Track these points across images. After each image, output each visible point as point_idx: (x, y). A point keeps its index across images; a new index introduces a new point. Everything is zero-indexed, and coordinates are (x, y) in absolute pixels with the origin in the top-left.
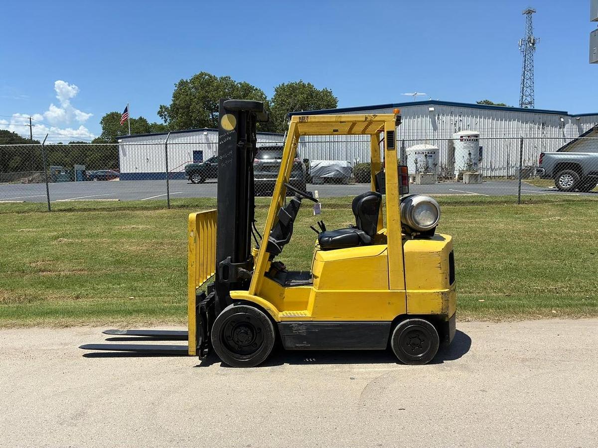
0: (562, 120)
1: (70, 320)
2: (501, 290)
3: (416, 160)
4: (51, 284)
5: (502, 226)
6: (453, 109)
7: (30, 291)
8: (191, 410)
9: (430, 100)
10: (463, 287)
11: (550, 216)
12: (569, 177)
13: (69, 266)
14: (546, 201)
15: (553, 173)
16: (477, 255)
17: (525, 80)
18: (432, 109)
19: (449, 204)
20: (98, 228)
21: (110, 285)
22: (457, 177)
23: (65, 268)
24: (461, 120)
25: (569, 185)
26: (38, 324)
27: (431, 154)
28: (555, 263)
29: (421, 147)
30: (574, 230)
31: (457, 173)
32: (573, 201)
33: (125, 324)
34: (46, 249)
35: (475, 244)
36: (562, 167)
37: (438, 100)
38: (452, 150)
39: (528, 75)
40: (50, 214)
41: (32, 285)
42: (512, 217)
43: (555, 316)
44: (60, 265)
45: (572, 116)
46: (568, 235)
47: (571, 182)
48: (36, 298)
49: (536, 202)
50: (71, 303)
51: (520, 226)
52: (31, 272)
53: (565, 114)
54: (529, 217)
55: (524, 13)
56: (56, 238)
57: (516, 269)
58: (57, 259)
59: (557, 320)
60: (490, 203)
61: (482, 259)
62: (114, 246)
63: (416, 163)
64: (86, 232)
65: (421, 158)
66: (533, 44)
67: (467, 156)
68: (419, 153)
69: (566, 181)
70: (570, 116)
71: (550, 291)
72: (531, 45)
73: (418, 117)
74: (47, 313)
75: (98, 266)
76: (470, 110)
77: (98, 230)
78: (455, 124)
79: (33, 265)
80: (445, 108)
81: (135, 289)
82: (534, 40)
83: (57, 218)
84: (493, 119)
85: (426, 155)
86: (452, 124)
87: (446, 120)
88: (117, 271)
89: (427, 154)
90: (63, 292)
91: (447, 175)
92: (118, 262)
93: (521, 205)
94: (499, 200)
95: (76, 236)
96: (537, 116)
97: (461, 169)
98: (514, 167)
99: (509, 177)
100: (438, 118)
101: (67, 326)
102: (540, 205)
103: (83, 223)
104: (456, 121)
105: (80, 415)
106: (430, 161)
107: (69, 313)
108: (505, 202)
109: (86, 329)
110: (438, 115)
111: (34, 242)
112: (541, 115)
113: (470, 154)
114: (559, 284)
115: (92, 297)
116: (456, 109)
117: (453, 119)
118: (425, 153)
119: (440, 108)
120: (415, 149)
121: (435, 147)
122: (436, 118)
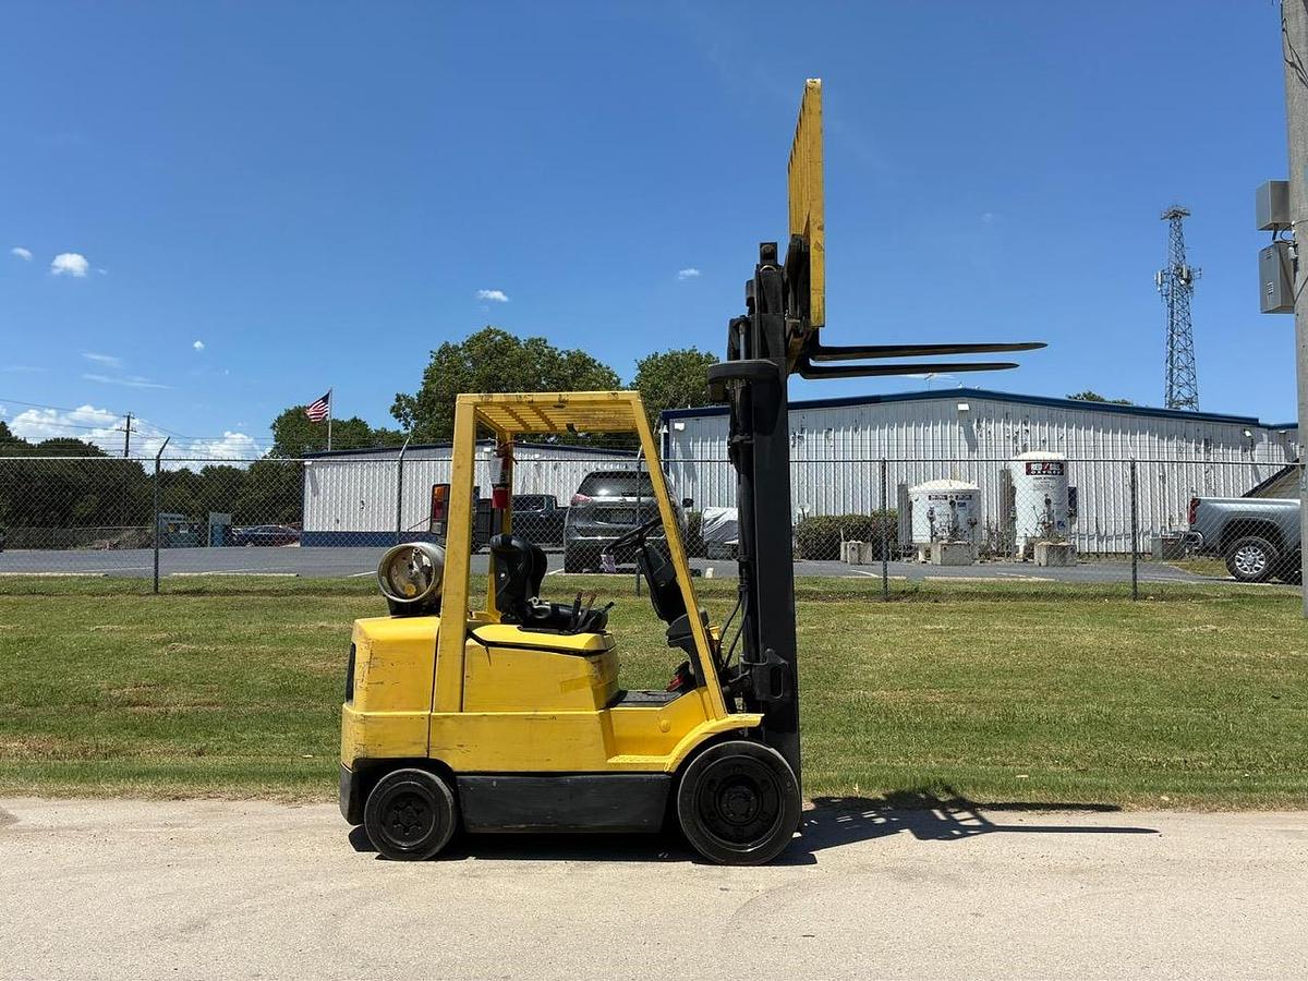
0: (1248, 434)
1: (185, 788)
2: (1068, 762)
3: (932, 511)
4: (149, 730)
5: (1089, 639)
6: (1010, 407)
7: (107, 741)
8: (404, 926)
9: (960, 387)
10: (990, 754)
11: (1199, 623)
12: (1255, 551)
13: (188, 696)
14: (1194, 597)
15: (1222, 541)
16: (1029, 694)
17: (1175, 353)
18: (964, 407)
19: (984, 596)
20: (252, 626)
21: (267, 734)
22: (1021, 550)
23: (178, 700)
24: (1027, 431)
26: (122, 793)
27: (964, 501)
28: (1193, 714)
29: (943, 486)
30: (1243, 651)
31: (1021, 544)
32: (1252, 596)
33: (291, 796)
34: (143, 663)
35: (1027, 672)
36: (1239, 530)
37: (976, 388)
38: (1009, 493)
39: (1180, 343)
40: (157, 598)
41: (110, 731)
42: (1114, 624)
43: (1165, 806)
44: (169, 695)
45: (1270, 428)
46: (1227, 662)
47: (1262, 563)
48: (117, 752)
49: (1173, 598)
50: (188, 762)
51: (1127, 641)
52: (110, 706)
53: (1253, 423)
54: (1151, 623)
55: (1165, 218)
56: (165, 642)
57: (1109, 723)
58: (165, 682)
59: (1169, 813)
60: (1074, 596)
61: (1040, 702)
62: (281, 659)
63: (932, 519)
64: (224, 634)
65: (943, 509)
66: (1188, 281)
67: (1041, 507)
68: (937, 497)
69: (1250, 560)
70: (1265, 426)
71: (1172, 766)
72: (1183, 282)
73: (935, 424)
74: (140, 775)
75: (245, 699)
76: (1046, 410)
77: (251, 629)
78: (1015, 439)
79: (117, 693)
80: (992, 405)
81: (317, 742)
82: (1189, 272)
83: (170, 607)
84: (1097, 430)
85: (952, 503)
86: (1009, 437)
87: (996, 433)
88: (283, 708)
89: (954, 499)
90: (172, 744)
91: (1001, 546)
92: (285, 692)
93: (1139, 603)
94: (1091, 591)
95: (207, 641)
96: (1192, 426)
97: (1029, 535)
98: (1148, 533)
99: (1140, 556)
100: (979, 427)
101: (177, 798)
102: (1180, 604)
103: (220, 616)
104: (1017, 433)
105: (197, 926)
106: (962, 515)
107: (182, 775)
108: (1105, 596)
109: (215, 803)
110: (978, 422)
111: (121, 650)
112: (1201, 425)
113: (1048, 502)
114: (1196, 754)
115: (228, 754)
116: (1018, 408)
117: (1010, 428)
118: (951, 497)
119: (982, 404)
120: (930, 488)
121: (973, 486)
122: (975, 426)
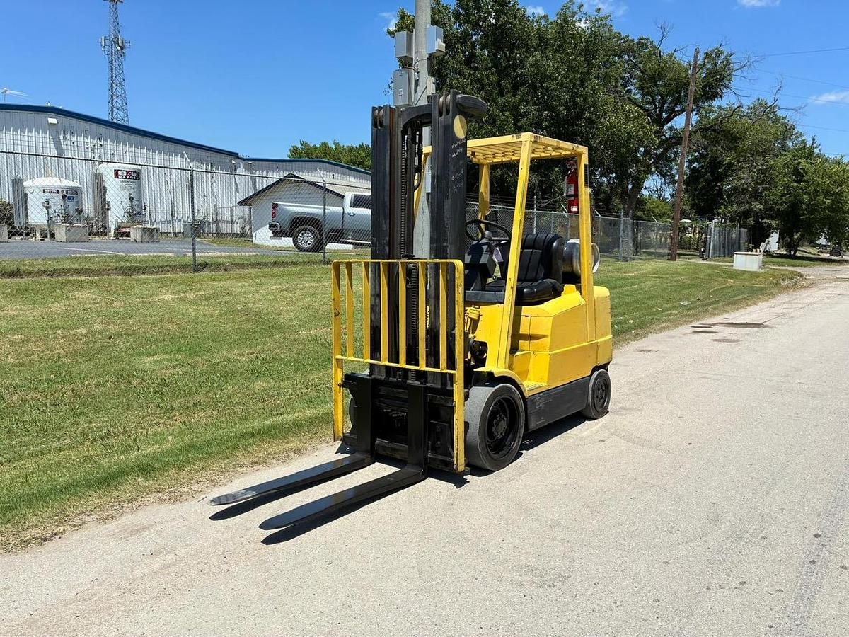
0: (233, 162)
3: (47, 201)
6: (88, 125)
9: (49, 105)
12: (308, 234)
15: (291, 228)
17: (114, 97)
18: (53, 121)
22: (113, 232)
24: (101, 145)
25: (309, 244)
27: (71, 195)
29: (54, 182)
31: (112, 226)
37: (61, 107)
38: (101, 191)
39: (117, 90)
45: (244, 160)
47: (312, 241)
53: (235, 155)
63: (47, 208)
65: (56, 200)
66: (122, 48)
67: (127, 202)
68: (51, 192)
69: (306, 239)
70: (241, 158)
72: (119, 48)
73: (30, 131)
78: (93, 150)
80: (74, 122)
82: (123, 42)
85: (64, 197)
86: (88, 148)
87: (78, 143)
89: (65, 193)
91: (98, 229)
96: (204, 153)
97: (119, 221)
98: (180, 220)
99: (176, 234)
100: (65, 138)
104: (94, 146)
106: (71, 205)
110: (64, 133)
112: (209, 154)
113: (131, 199)
116: (94, 127)
117: (89, 141)
118: (62, 191)
119: (68, 121)
120: (44, 184)
121: (75, 184)
122: (61, 137)
